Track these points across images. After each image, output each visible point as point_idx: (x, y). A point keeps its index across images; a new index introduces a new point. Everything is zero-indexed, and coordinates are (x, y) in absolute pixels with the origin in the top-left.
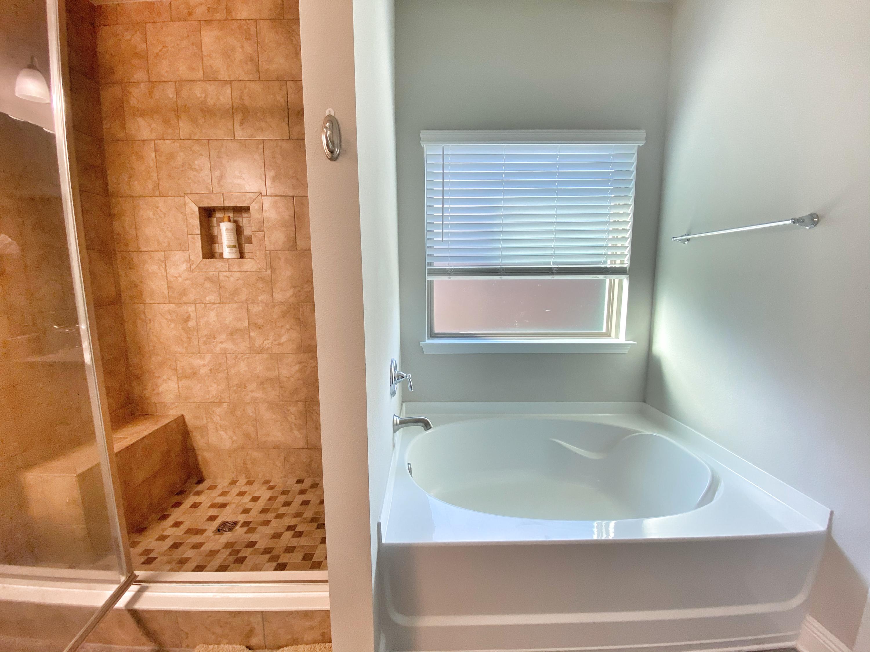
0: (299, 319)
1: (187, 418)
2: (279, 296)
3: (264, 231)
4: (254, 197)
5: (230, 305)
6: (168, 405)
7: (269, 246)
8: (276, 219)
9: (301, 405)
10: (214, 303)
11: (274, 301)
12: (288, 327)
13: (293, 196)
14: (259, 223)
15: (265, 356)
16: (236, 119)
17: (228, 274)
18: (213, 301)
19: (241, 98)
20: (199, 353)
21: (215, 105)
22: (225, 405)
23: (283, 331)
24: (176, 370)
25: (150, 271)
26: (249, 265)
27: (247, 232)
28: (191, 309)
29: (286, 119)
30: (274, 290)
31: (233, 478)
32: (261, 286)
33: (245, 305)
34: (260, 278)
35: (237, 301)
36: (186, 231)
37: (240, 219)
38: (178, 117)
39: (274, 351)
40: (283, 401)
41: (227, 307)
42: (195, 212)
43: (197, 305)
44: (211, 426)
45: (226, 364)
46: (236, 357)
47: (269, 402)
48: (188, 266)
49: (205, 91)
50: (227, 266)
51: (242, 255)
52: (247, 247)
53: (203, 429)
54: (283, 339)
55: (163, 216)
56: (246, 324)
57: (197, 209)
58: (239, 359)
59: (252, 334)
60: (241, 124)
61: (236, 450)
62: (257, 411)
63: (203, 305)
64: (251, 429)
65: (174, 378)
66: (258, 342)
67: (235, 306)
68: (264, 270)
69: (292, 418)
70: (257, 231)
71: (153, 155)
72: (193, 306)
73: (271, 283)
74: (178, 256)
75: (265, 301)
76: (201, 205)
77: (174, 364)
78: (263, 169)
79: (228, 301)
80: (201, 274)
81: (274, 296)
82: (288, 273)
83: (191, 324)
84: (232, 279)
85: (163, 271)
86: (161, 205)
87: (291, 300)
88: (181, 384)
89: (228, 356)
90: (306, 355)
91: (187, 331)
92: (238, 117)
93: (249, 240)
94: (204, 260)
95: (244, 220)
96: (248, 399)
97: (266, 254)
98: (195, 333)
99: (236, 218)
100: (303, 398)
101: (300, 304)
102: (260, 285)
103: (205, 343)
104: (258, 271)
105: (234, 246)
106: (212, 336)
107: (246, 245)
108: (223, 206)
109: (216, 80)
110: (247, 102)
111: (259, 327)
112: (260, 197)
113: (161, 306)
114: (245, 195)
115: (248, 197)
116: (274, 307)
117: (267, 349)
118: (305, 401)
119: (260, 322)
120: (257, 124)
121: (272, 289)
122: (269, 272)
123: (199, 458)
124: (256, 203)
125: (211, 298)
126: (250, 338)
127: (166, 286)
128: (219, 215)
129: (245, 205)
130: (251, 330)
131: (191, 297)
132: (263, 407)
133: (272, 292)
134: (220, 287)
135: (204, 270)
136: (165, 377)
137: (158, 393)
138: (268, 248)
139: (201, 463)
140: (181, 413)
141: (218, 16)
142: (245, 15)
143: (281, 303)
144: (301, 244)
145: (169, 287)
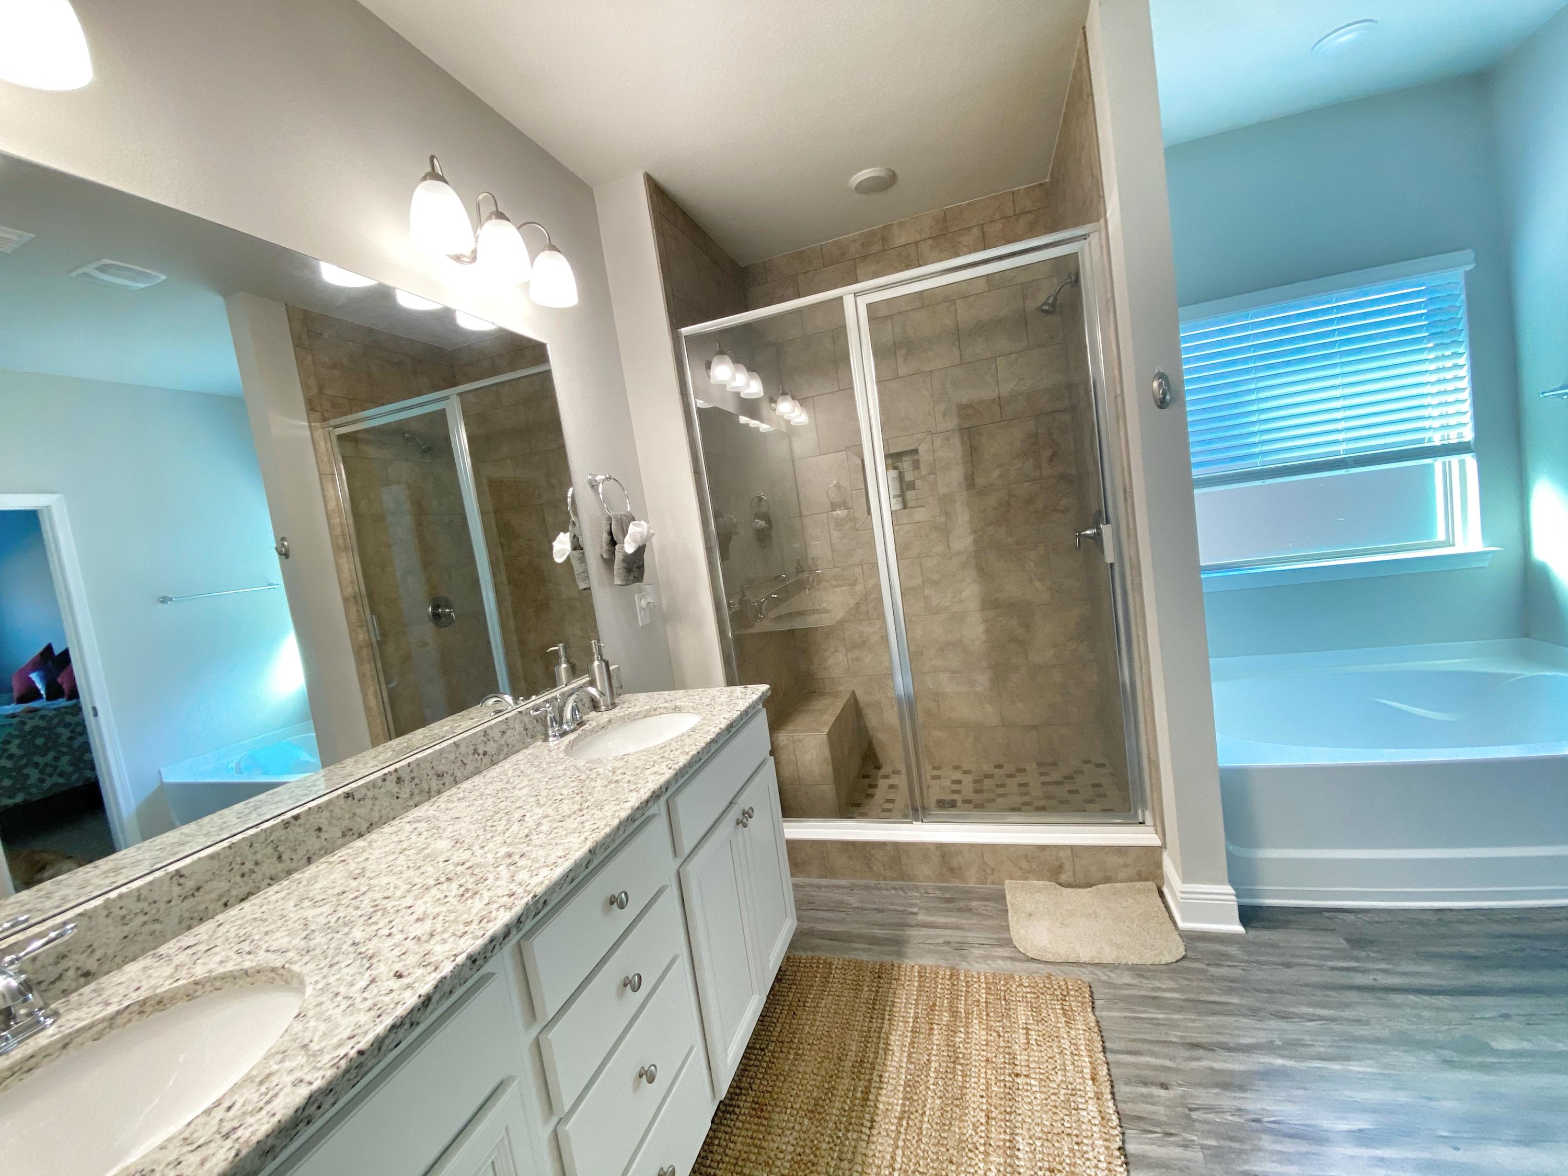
0: (982, 570)
1: (857, 693)
2: (956, 546)
3: (936, 473)
4: (923, 438)
5: (901, 562)
6: (838, 679)
7: (942, 490)
8: (949, 457)
9: (990, 672)
11: (952, 551)
12: (969, 579)
13: (969, 428)
14: (930, 465)
15: (944, 616)
16: (899, 355)
17: (897, 528)
19: (904, 332)
20: (868, 619)
23: (963, 585)
24: (844, 640)
25: (814, 534)
26: (920, 514)
27: (909, 477)
28: (858, 570)
29: (957, 342)
30: (950, 539)
33: (917, 560)
34: (933, 527)
35: (909, 556)
36: (851, 486)
37: (899, 464)
38: (837, 367)
39: (954, 610)
40: (968, 669)
42: (858, 465)
43: (864, 566)
44: (886, 702)
46: (910, 620)
47: (951, 671)
48: (855, 524)
50: (896, 518)
51: (905, 507)
52: (910, 495)
53: (876, 705)
54: (964, 595)
55: (824, 475)
56: (920, 581)
57: (860, 462)
59: (927, 592)
60: (906, 359)
62: (938, 682)
63: (871, 566)
64: (932, 704)
65: (843, 650)
66: (935, 601)
67: (906, 562)
68: (937, 518)
69: (980, 688)
70: (927, 475)
72: (861, 567)
73: (945, 531)
74: (842, 516)
75: (940, 553)
77: (842, 633)
78: (932, 404)
80: (867, 531)
81: (951, 545)
82: (966, 517)
83: (859, 587)
84: (902, 533)
85: (827, 532)
86: (822, 464)
87: (972, 548)
88: (850, 655)
90: (994, 611)
91: (854, 595)
92: (902, 353)
97: (939, 499)
98: (864, 597)
100: (993, 663)
102: (934, 535)
103: (875, 608)
104: (930, 519)
105: (899, 496)
110: (910, 335)
111: (935, 583)
112: (930, 437)
114: (912, 437)
115: (916, 438)
116: (951, 557)
117: (945, 609)
118: (996, 667)
119: (936, 577)
120: (923, 355)
121: (948, 538)
122: (943, 518)
123: (874, 741)
124: (925, 443)
127: (830, 550)
129: (912, 448)
130: (925, 588)
131: (857, 558)
132: (944, 677)
133: (948, 541)
136: (832, 649)
137: (825, 668)
138: (941, 492)
139: (876, 746)
140: (852, 689)
141: (875, 249)
142: (903, 241)
143: (959, 553)
144: (981, 481)
145: (833, 551)
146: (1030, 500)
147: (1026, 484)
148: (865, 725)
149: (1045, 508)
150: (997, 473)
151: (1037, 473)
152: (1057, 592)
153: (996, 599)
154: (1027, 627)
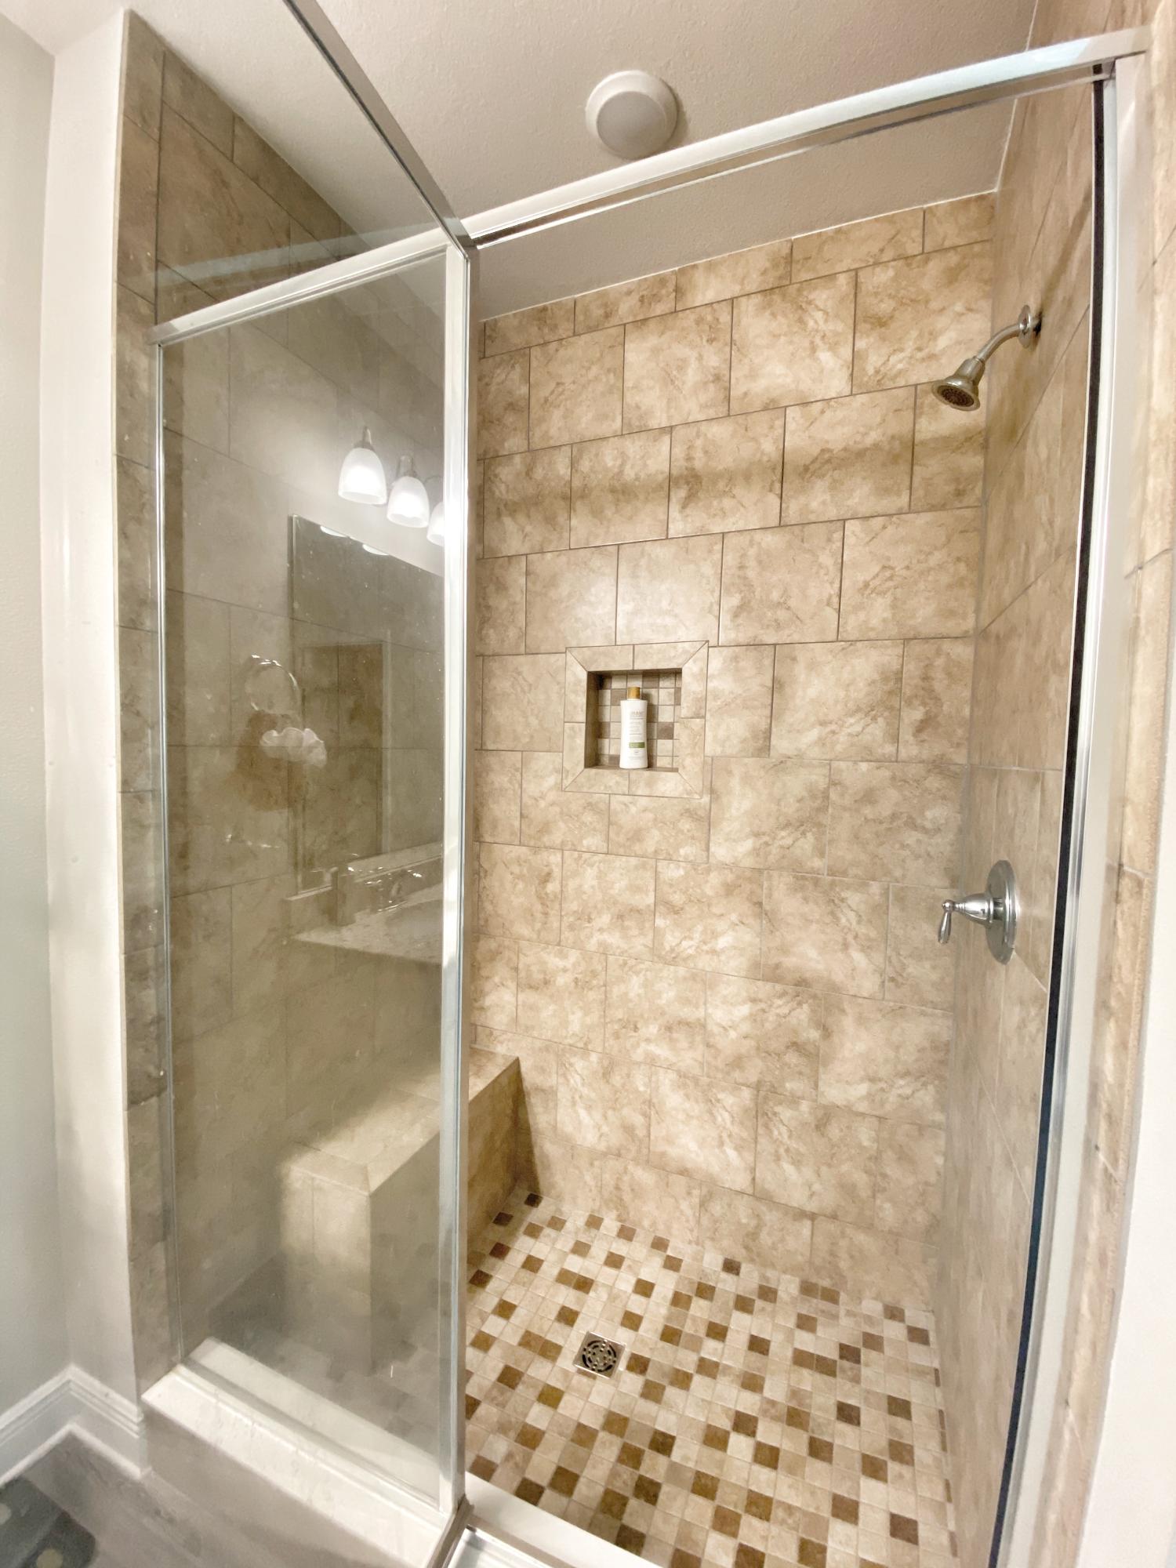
0: (760, 904)
1: (525, 1067)
2: (721, 852)
3: (704, 717)
4: (692, 651)
5: (624, 859)
6: (495, 1033)
7: (711, 748)
8: (732, 693)
9: (747, 1094)
10: (595, 853)
11: (712, 860)
12: (734, 917)
13: (775, 645)
14: (698, 700)
15: (682, 971)
16: (674, 499)
17: (627, 799)
18: (594, 849)
19: (689, 459)
20: (559, 944)
21: (637, 479)
22: (594, 1057)
23: (721, 926)
24: (516, 969)
25: (497, 785)
26: (668, 784)
27: (664, 716)
28: (555, 858)
29: (777, 486)
30: (712, 838)
31: (593, 1211)
32: (687, 826)
33: (652, 862)
34: (687, 811)
35: (639, 852)
36: (562, 717)
37: (653, 692)
38: (571, 509)
39: (700, 965)
40: (709, 1077)
41: (619, 862)
42: (580, 681)
43: (567, 853)
44: (563, 1095)
45: (604, 973)
46: (625, 963)
47: (678, 1072)
48: (559, 781)
49: (623, 456)
50: (627, 782)
51: (650, 765)
52: (662, 746)
53: (549, 1094)
54: (722, 942)
55: (526, 688)
56: (650, 900)
57: (584, 677)
58: (631, 968)
59: (660, 922)
60: (684, 507)
61: (604, 1155)
62: (653, 1085)
63: (576, 854)
64: (638, 1120)
65: (512, 985)
66: (670, 940)
67: (633, 861)
68: (697, 796)
69: (723, 1117)
70: (692, 718)
71: (523, 581)
72: (559, 855)
73: (706, 822)
74: (544, 761)
75: (692, 858)
76: (593, 669)
77: (515, 958)
78: (717, 594)
79: (621, 851)
80: (579, 795)
81: (712, 849)
82: (746, 805)
83: (552, 887)
84: (633, 810)
85: (517, 786)
86: (525, 669)
87: (749, 862)
88: (521, 997)
89: (611, 958)
90: (769, 986)
91: (542, 899)
92: (680, 494)
93: (668, 732)
94: (587, 770)
95: (662, 693)
96: (638, 1055)
97: (705, 763)
98: (557, 907)
99: (645, 691)
100: (753, 1078)
101: (766, 872)
102: (686, 825)
103: (571, 928)
104: (685, 796)
105: (642, 745)
106: (585, 916)
107: (660, 742)
108: (631, 668)
109: (643, 430)
110: (698, 464)
111: (675, 910)
112: (704, 650)
113: (507, 849)
114: (675, 648)
115: (680, 650)
116: (708, 871)
117: (685, 960)
118: (758, 1086)
119: (677, 899)
120: (715, 503)
121: (709, 836)
122: (706, 799)
123: (537, 1151)
124: (695, 662)
125: (592, 842)
126: (655, 929)
127: (518, 814)
128: (616, 684)
129: (673, 665)
130: (657, 914)
131: (557, 837)
132: (666, 1079)
133: (709, 841)
134: (610, 823)
135: (585, 790)
136: (497, 979)
137: (482, 1009)
138: (709, 750)
139: (537, 1161)
140: (517, 1054)
141: (659, 309)
142: (710, 296)
143: (723, 866)
144: (782, 744)
145: (522, 816)
146: (869, 797)
147: (864, 766)
148: (527, 1121)
149: (894, 816)
150: (814, 734)
151: (889, 749)
152: (892, 979)
153: (777, 966)
154: (827, 1032)
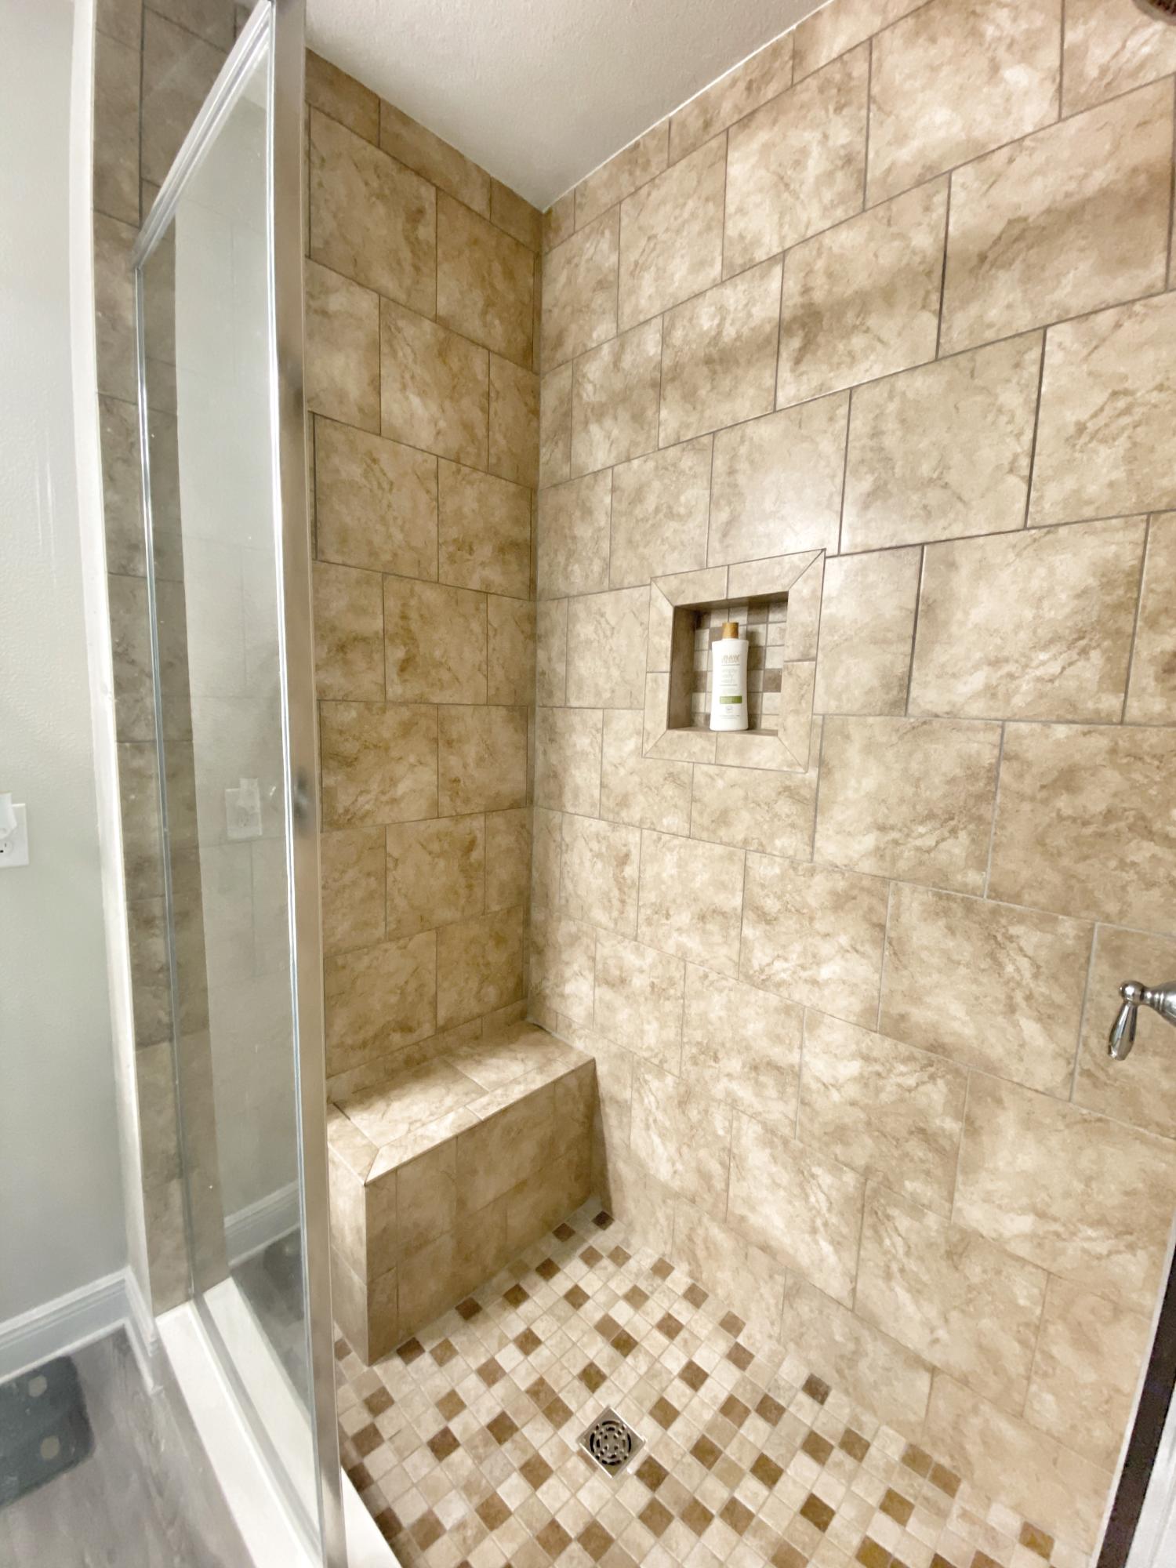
0: (882, 927)
1: (602, 1070)
2: (830, 849)
3: (815, 659)
4: (803, 565)
5: (708, 845)
6: (575, 1026)
7: (823, 702)
8: (855, 621)
9: (850, 1178)
10: (675, 835)
11: (816, 857)
12: (844, 940)
13: (922, 545)
14: (808, 635)
15: (773, 1000)
16: (784, 354)
17: (713, 770)
18: (674, 830)
19: (806, 290)
20: (635, 939)
21: (739, 337)
22: (669, 1080)
23: (826, 948)
24: (594, 959)
25: (578, 748)
26: (764, 751)
27: (772, 661)
28: (633, 837)
29: (935, 297)
30: (819, 827)
31: (664, 1255)
32: (787, 810)
33: (741, 853)
34: (787, 788)
35: (725, 839)
36: (644, 664)
37: (761, 628)
38: (660, 397)
39: (797, 997)
40: (802, 1141)
41: (702, 849)
42: (664, 619)
43: (646, 832)
44: (637, 1112)
45: (682, 983)
46: (706, 976)
47: (764, 1124)
48: (640, 745)
49: (722, 310)
50: (714, 748)
51: (752, 724)
52: (769, 701)
53: (625, 1108)
54: (825, 972)
55: (608, 633)
56: (737, 901)
57: (669, 613)
58: (712, 983)
59: (748, 931)
60: (798, 361)
61: (677, 1196)
62: (734, 1132)
63: (655, 835)
64: (715, 1168)
65: (590, 977)
66: (760, 957)
67: (719, 850)
68: (801, 770)
69: (818, 1199)
70: (799, 660)
71: (608, 500)
72: (638, 834)
73: (813, 806)
74: (624, 720)
75: (791, 853)
76: (681, 602)
77: (592, 947)
78: (839, 480)
79: (705, 835)
80: (660, 763)
81: (818, 844)
82: (869, 784)
83: (630, 871)
84: (720, 783)
85: (597, 749)
86: (609, 611)
87: (867, 866)
88: (598, 991)
89: (690, 967)
90: (888, 1043)
91: (620, 883)
93: (775, 684)
94: (670, 732)
95: (770, 631)
96: (719, 1089)
97: (812, 724)
98: (634, 895)
99: (752, 628)
100: (861, 1162)
101: (892, 883)
102: (784, 807)
103: (649, 922)
104: (785, 769)
105: (738, 700)
106: (662, 911)
107: (766, 695)
108: (724, 598)
109: (749, 266)
110: (818, 296)
111: (766, 919)
112: (820, 562)
113: (587, 822)
114: (779, 563)
115: (787, 567)
116: (812, 872)
117: (778, 985)
118: (867, 1172)
119: (771, 905)
120: (841, 347)
121: (815, 822)
122: (813, 774)
123: (610, 1166)
124: (805, 581)
125: (673, 821)
126: (743, 941)
127: (598, 782)
128: (715, 622)
129: (776, 589)
130: (745, 921)
131: (635, 813)
132: (750, 1132)
133: (815, 831)
134: (693, 800)
135: (667, 756)
136: (576, 967)
137: (562, 996)
138: (819, 707)
139: (611, 1175)
140: (594, 1054)
141: (771, 90)
143: (833, 868)
144: (926, 696)
145: (602, 785)
146: (1067, 779)
147: (1061, 731)
148: (602, 1132)
149: (1109, 815)
150: (978, 680)
151: (1110, 702)
152: (1087, 1073)
153: (903, 1017)
154: (972, 1128)
